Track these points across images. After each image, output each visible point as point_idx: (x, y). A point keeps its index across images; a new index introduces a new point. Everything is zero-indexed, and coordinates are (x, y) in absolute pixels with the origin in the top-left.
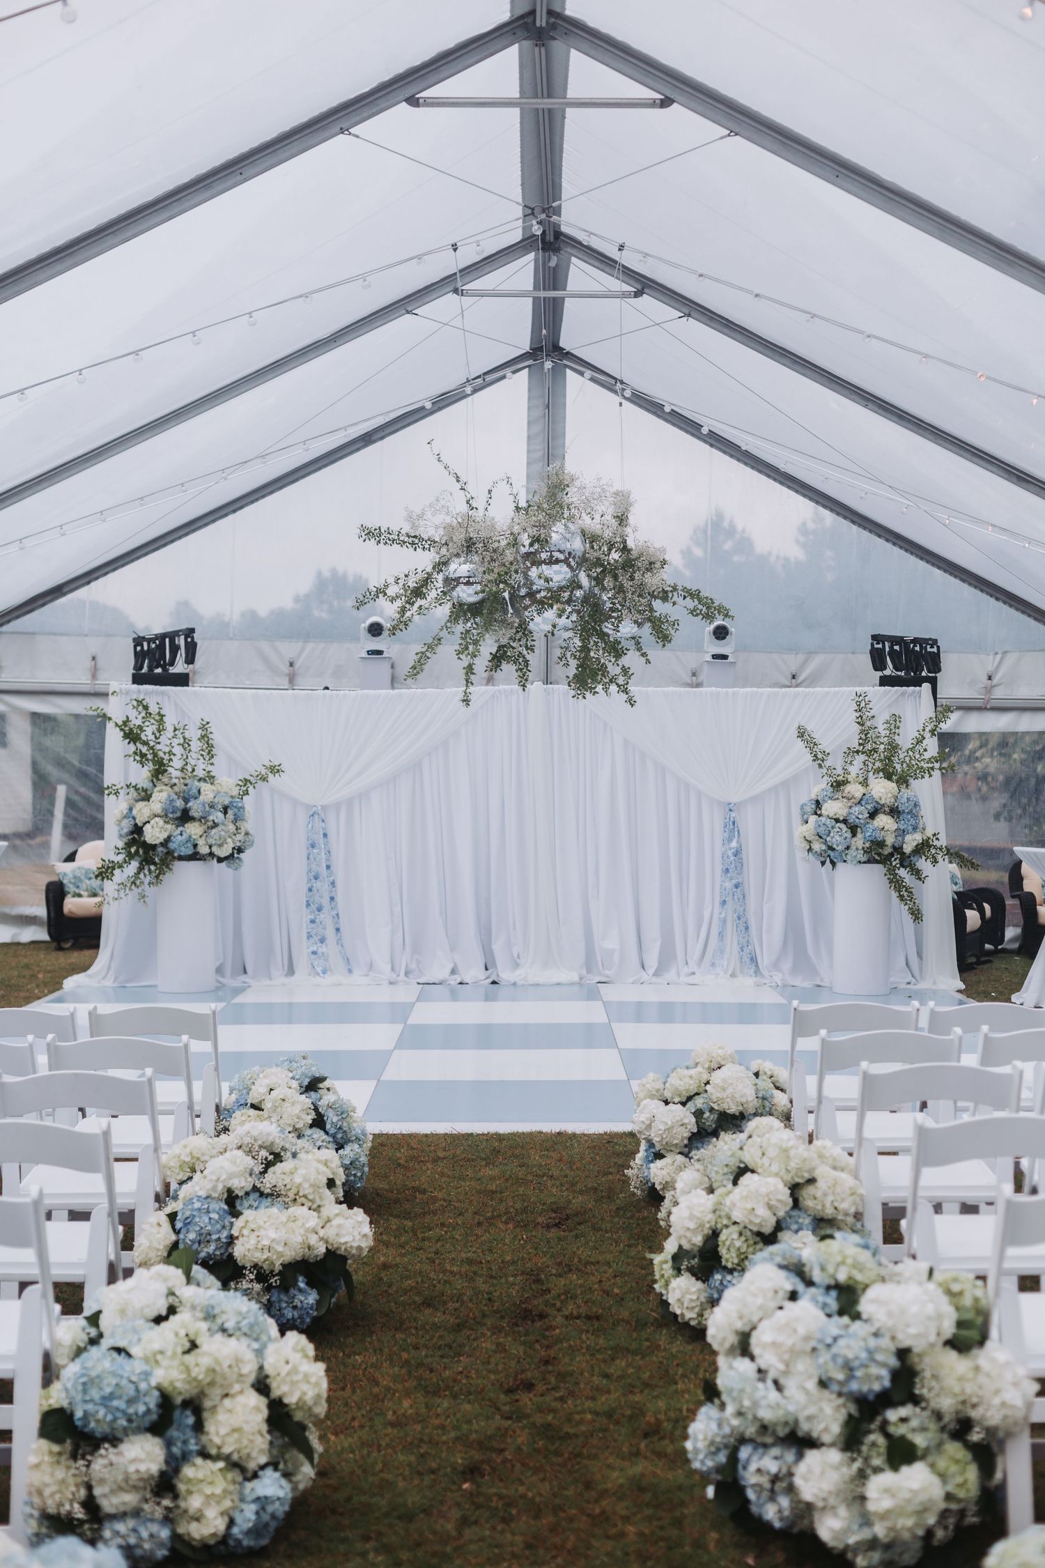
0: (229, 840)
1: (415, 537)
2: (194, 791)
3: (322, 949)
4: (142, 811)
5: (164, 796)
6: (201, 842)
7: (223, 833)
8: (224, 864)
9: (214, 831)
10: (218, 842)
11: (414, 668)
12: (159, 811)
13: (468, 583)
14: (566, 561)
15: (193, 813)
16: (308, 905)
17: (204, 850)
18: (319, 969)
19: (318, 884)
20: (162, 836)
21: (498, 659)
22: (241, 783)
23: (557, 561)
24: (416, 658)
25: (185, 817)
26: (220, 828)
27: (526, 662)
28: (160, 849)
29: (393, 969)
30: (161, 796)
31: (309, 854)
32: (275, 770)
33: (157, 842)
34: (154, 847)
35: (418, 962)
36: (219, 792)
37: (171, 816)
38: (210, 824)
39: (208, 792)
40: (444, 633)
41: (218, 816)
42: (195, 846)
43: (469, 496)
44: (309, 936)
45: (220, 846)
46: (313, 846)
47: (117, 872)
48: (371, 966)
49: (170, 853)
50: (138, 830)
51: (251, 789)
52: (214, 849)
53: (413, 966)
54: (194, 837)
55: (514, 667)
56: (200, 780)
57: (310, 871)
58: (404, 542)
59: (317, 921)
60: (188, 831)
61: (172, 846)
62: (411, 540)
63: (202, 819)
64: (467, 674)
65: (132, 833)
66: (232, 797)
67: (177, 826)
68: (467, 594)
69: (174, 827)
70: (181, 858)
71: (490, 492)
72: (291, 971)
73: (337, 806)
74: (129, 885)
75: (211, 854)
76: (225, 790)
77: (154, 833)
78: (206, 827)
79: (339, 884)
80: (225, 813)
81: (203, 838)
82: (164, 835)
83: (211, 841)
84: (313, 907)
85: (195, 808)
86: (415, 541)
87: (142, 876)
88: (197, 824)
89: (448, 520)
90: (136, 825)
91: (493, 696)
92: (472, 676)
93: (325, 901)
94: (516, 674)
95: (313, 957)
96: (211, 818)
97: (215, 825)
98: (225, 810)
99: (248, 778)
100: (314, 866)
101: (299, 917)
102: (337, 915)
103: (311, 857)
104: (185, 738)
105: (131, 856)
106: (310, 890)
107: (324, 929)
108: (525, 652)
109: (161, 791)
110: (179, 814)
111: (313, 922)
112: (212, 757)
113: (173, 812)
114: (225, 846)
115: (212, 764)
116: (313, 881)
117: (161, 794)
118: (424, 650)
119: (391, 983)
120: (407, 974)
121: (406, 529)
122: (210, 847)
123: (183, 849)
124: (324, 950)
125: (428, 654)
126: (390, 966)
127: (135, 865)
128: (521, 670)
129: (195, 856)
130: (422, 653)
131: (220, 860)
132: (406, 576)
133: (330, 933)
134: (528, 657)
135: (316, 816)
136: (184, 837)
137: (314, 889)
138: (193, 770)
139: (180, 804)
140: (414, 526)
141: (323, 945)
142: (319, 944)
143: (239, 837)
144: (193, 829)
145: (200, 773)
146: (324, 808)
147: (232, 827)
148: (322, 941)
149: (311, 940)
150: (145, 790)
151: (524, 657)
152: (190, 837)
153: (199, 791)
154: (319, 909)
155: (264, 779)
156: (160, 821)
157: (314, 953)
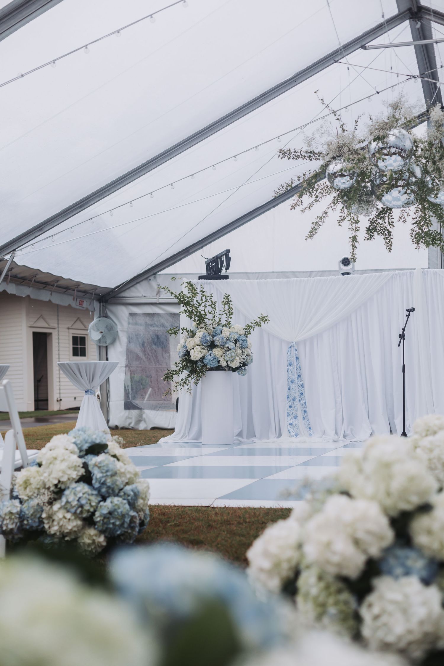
0: (237, 358)
1: (311, 152)
2: (219, 331)
3: (295, 422)
4: (191, 343)
5: (202, 333)
6: (221, 359)
7: (233, 354)
8: (236, 372)
9: (228, 353)
10: (231, 359)
11: (311, 232)
12: (199, 342)
13: (342, 176)
14: (400, 154)
15: (216, 343)
16: (288, 398)
17: (224, 364)
18: (293, 434)
19: (293, 386)
20: (200, 356)
21: (371, 231)
22: (246, 328)
23: (395, 154)
24: (313, 226)
25: (212, 346)
26: (231, 351)
27: (389, 232)
28: (199, 363)
29: (336, 433)
30: (200, 334)
31: (288, 369)
32: (264, 319)
33: (197, 359)
34: (196, 362)
35: (352, 430)
36: (233, 332)
37: (205, 345)
38: (226, 349)
39: (226, 332)
40: (330, 210)
41: (231, 345)
42: (219, 361)
43: (342, 124)
44: (288, 415)
45: (232, 361)
46: (290, 365)
47: (175, 377)
48: (324, 433)
49: (205, 366)
50: (188, 353)
51: (252, 331)
52: (229, 363)
53: (348, 432)
54: (217, 356)
55: (383, 237)
56: (223, 326)
57: (289, 378)
58: (305, 157)
59: (293, 406)
60: (214, 353)
61: (205, 361)
62: (308, 155)
63: (222, 346)
64: (353, 241)
65: (185, 355)
66: (240, 335)
67: (209, 351)
68: (343, 183)
69: (206, 351)
70: (211, 369)
71: (356, 122)
72: (280, 435)
73: (305, 342)
74: (182, 383)
75: (228, 366)
76: (236, 331)
77: (195, 355)
78: (223, 350)
79: (306, 386)
80: (236, 343)
81: (223, 357)
82: (201, 355)
83: (227, 359)
84: (291, 398)
85: (218, 340)
86: (311, 155)
87: (189, 379)
88: (219, 349)
89: (330, 139)
90: (187, 351)
91: (392, 277)
92: (356, 244)
93: (297, 395)
94: (384, 241)
95: (290, 426)
96: (227, 346)
97: (230, 349)
98: (235, 342)
99: (251, 325)
100: (291, 375)
101: (283, 404)
102: (305, 403)
103: (289, 370)
104: (212, 302)
105: (183, 368)
106: (289, 389)
107: (297, 411)
108: (388, 227)
109: (201, 331)
110: (209, 344)
111: (290, 407)
112: (232, 314)
113: (205, 343)
114: (235, 361)
115: (231, 318)
116: (291, 384)
117: (200, 333)
118: (317, 220)
119: (335, 441)
120: (344, 437)
121: (305, 148)
122: (227, 362)
123: (212, 363)
124: (297, 423)
125: (320, 223)
126: (334, 431)
127: (185, 373)
128: (387, 238)
129: (219, 368)
130: (316, 223)
131: (234, 370)
132: (304, 175)
133: (300, 414)
134: (391, 230)
135: (292, 348)
136: (212, 356)
137: (291, 388)
138: (220, 321)
139: (209, 338)
140: (309, 145)
141: (296, 420)
142: (294, 420)
143: (243, 357)
144: (217, 352)
145: (223, 322)
146: (297, 343)
147: (239, 351)
148: (296, 418)
149: (290, 417)
150: (192, 332)
151: (388, 230)
152: (215, 356)
153: (221, 332)
154: (294, 400)
155: (259, 325)
156: (199, 348)
157: (291, 424)
